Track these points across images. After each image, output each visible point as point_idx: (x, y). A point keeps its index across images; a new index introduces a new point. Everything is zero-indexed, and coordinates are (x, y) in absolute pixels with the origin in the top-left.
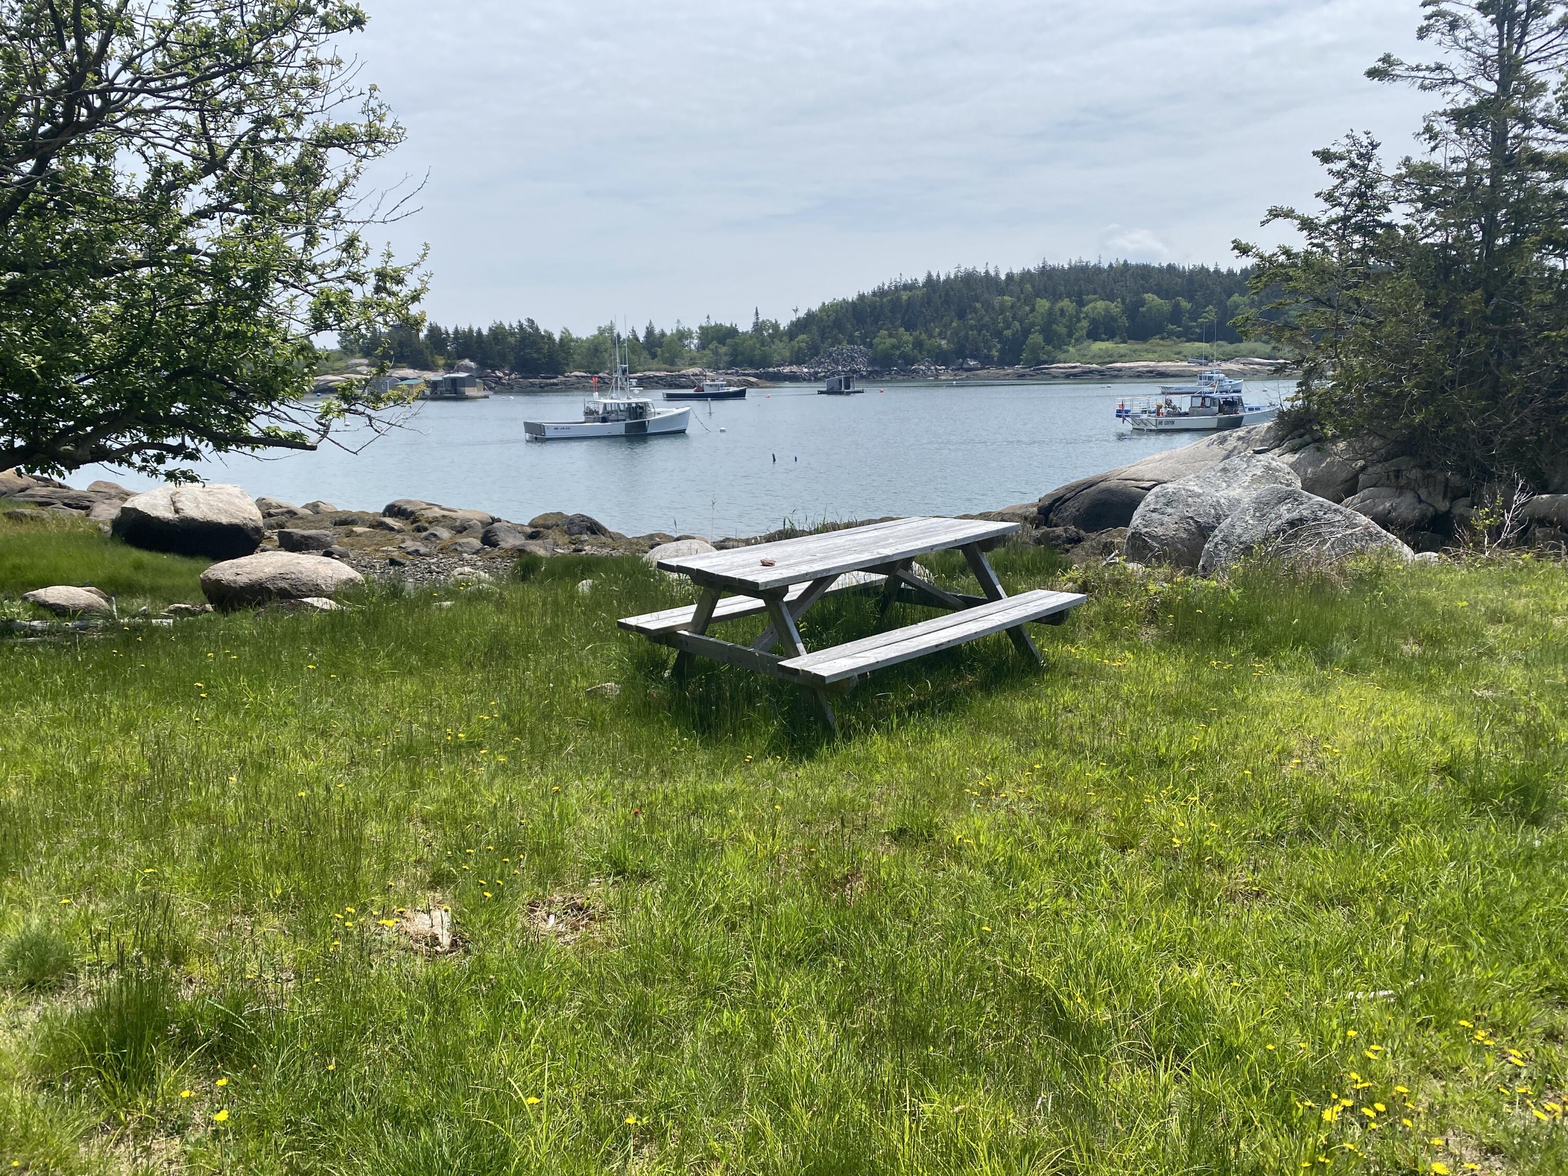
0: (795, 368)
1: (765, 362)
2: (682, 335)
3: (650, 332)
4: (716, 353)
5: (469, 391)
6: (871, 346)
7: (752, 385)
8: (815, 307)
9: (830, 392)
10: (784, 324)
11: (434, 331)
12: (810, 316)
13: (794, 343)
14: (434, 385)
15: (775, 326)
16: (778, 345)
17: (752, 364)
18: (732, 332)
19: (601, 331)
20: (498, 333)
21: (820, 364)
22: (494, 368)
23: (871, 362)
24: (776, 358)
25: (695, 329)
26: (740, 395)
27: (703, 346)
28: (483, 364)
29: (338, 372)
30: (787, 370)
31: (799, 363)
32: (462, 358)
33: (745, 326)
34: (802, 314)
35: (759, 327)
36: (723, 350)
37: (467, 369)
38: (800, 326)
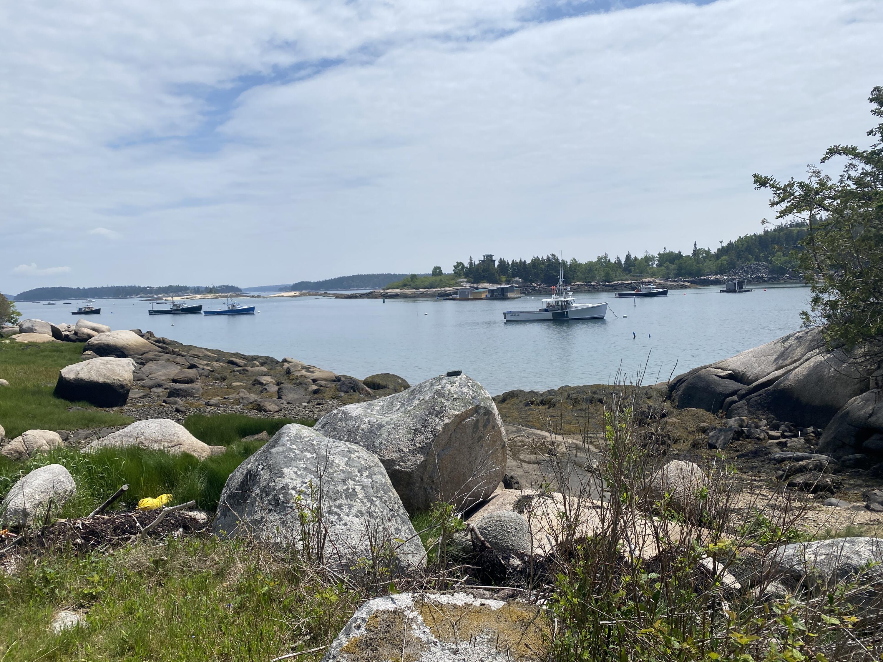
0: (718, 277)
1: (699, 273)
2: (648, 259)
3: (628, 257)
4: (667, 268)
5: (510, 295)
6: (770, 262)
8: (734, 240)
9: (728, 291)
10: (714, 250)
11: (502, 262)
12: (730, 243)
13: (719, 262)
14: (492, 292)
15: (708, 252)
16: (708, 263)
17: (691, 274)
18: (679, 256)
19: (599, 259)
20: (536, 262)
21: (735, 273)
22: (532, 281)
23: (771, 272)
24: (707, 270)
25: (656, 255)
27: (660, 265)
28: (525, 280)
30: (713, 277)
31: (722, 273)
32: (514, 276)
33: (687, 252)
34: (725, 244)
35: (697, 252)
36: (672, 267)
37: (517, 282)
38: (723, 251)
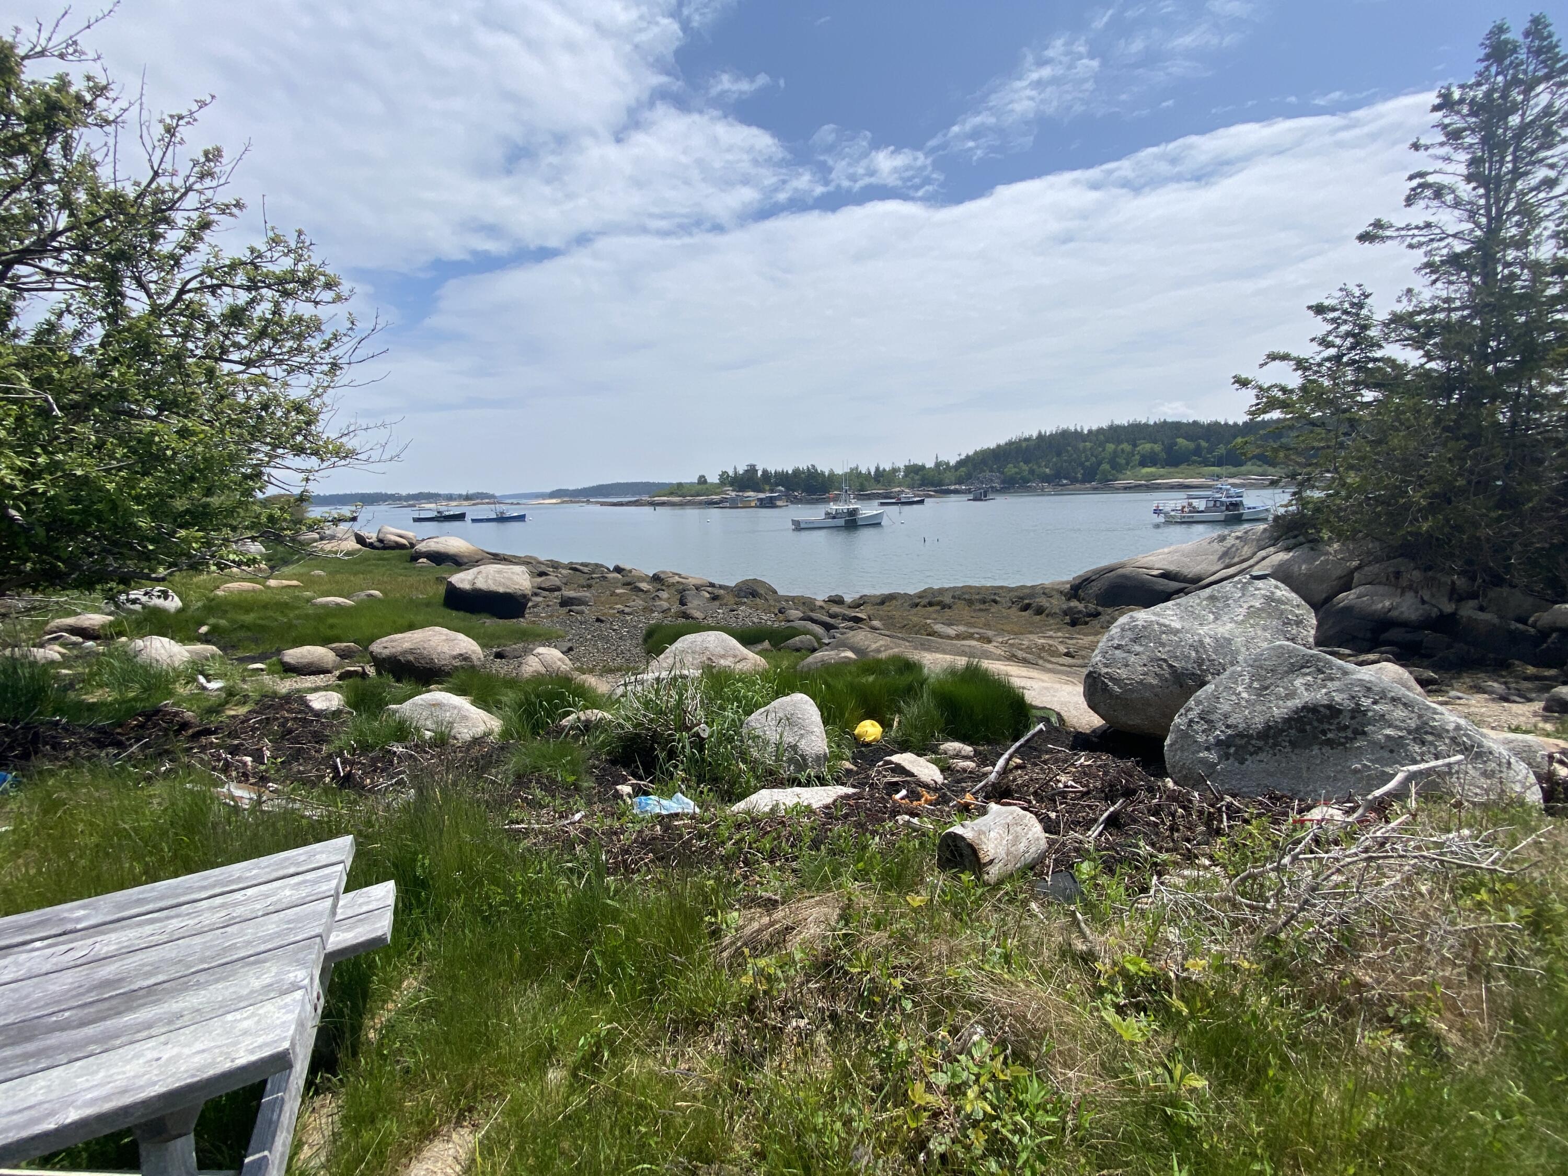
0: (957, 487)
1: (940, 484)
2: (895, 470)
3: (877, 469)
4: (913, 479)
5: (779, 503)
6: (1003, 473)
7: (931, 496)
8: (971, 453)
9: (975, 499)
10: (952, 462)
11: (765, 472)
12: (968, 457)
13: (958, 473)
14: (761, 500)
15: (947, 464)
16: (948, 474)
17: (933, 485)
18: (923, 467)
19: (852, 470)
20: (797, 472)
21: (972, 484)
22: (794, 491)
23: (1003, 482)
24: (947, 481)
25: (902, 467)
26: (922, 502)
27: (906, 476)
28: (788, 489)
29: (717, 494)
30: (953, 487)
31: (960, 483)
32: (778, 485)
33: (930, 464)
34: (963, 457)
35: (938, 465)
36: (917, 477)
37: (780, 491)
38: (961, 463)
